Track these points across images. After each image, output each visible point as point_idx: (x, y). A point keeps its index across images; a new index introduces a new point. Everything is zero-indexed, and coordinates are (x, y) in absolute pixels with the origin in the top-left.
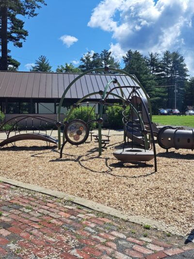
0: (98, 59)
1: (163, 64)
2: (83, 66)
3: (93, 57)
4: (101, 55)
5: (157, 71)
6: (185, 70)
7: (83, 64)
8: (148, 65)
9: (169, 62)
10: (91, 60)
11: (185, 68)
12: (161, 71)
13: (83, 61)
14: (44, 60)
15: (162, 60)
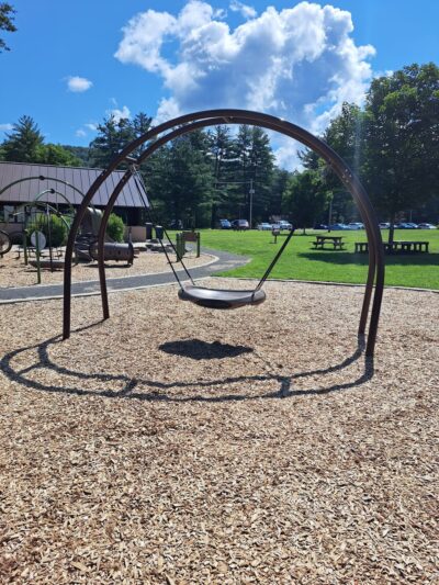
0: (130, 129)
1: (239, 145)
2: (102, 140)
3: (120, 125)
4: (135, 121)
5: (227, 157)
6: (271, 157)
7: (102, 135)
8: (212, 145)
9: (247, 143)
10: (117, 128)
11: (270, 153)
12: (233, 157)
13: (103, 130)
14: (30, 125)
15: (236, 138)
